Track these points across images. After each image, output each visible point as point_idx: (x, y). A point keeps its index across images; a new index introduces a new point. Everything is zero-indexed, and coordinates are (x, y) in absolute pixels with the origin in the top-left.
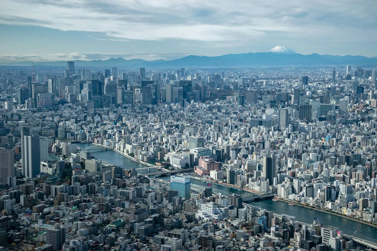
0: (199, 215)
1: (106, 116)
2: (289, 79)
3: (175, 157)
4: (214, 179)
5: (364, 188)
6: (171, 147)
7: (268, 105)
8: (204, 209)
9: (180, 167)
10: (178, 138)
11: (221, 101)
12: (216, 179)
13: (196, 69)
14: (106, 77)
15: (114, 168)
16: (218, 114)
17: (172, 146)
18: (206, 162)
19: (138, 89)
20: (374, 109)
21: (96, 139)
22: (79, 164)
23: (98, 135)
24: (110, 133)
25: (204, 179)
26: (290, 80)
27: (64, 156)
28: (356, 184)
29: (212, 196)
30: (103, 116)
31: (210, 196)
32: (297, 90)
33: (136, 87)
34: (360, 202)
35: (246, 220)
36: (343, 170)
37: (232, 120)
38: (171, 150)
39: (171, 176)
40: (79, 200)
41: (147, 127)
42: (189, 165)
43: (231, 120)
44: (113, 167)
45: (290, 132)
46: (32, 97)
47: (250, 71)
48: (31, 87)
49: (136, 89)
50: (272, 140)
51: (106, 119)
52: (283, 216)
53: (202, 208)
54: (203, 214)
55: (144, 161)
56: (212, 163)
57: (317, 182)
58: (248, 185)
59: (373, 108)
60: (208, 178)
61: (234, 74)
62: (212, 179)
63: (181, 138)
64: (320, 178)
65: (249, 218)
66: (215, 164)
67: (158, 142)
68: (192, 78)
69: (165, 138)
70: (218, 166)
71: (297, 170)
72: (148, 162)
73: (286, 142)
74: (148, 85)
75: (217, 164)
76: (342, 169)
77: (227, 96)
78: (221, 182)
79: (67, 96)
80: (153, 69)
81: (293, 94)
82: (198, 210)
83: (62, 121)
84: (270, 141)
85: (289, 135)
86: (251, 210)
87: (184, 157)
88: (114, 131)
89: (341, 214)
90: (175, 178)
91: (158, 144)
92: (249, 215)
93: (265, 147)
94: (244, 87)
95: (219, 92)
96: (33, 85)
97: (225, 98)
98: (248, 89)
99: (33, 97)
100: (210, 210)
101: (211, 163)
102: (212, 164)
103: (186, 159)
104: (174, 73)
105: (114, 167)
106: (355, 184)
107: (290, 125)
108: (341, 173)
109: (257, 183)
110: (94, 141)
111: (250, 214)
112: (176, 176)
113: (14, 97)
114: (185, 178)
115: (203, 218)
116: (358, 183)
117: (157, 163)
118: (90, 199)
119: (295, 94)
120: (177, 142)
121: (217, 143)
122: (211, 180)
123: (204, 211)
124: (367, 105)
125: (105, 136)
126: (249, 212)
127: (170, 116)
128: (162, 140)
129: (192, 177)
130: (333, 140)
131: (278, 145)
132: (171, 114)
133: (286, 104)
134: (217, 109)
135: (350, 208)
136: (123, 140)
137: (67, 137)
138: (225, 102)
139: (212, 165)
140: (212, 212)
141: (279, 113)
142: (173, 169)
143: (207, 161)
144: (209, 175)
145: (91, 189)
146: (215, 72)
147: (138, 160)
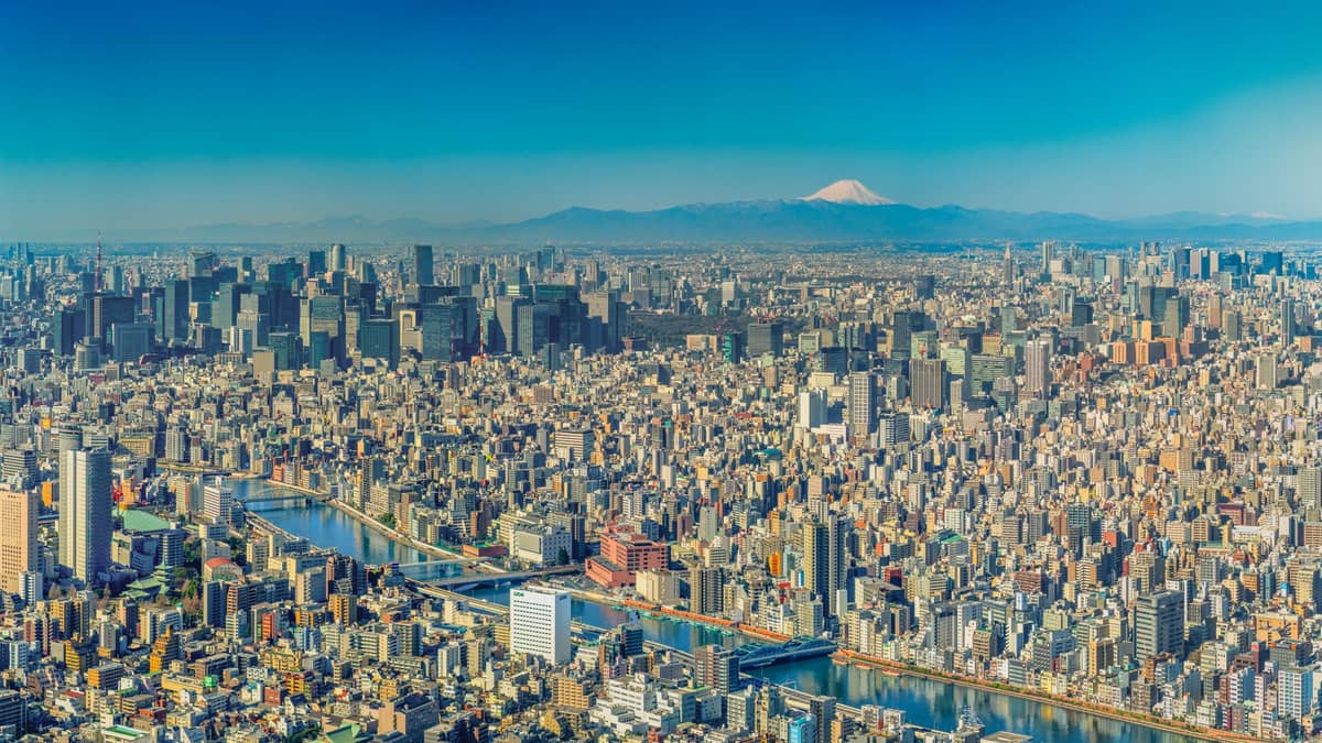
0: (600, 714)
1: (310, 395)
2: (877, 281)
3: (527, 527)
4: (650, 599)
5: (1101, 607)
6: (511, 495)
7: (817, 362)
8: (617, 695)
9: (539, 559)
10: (535, 467)
11: (670, 350)
12: (656, 597)
13: (593, 249)
14: (312, 276)
15: (331, 559)
16: (659, 391)
17: (515, 492)
18: (624, 543)
19: (407, 312)
20: (1121, 370)
21: (276, 467)
22: (227, 545)
23: (285, 454)
24: (322, 448)
25: (615, 598)
26: (879, 284)
27: (182, 518)
28: (1079, 597)
29: (642, 653)
30: (301, 396)
31: (637, 653)
32: (901, 313)
33: (401, 306)
34: (1091, 651)
35: (751, 729)
36: (1040, 557)
37: (706, 409)
38: (512, 506)
39: (512, 591)
40: (223, 659)
41: (435, 432)
42: (570, 554)
43: (702, 410)
44: (327, 556)
45: (883, 446)
46: (92, 333)
47: (759, 255)
48: (92, 303)
49: (402, 313)
50: (830, 470)
51: (308, 404)
52: (866, 712)
53: (611, 694)
54: (613, 713)
55: (426, 542)
56: (643, 547)
57: (969, 599)
58: (756, 616)
59: (1117, 368)
60: (628, 595)
61: (709, 265)
62: (643, 598)
63: (542, 468)
64: (976, 584)
65: (759, 721)
66: (653, 550)
67: (472, 478)
68: (578, 278)
69: (492, 467)
70: (661, 556)
71: (906, 563)
72: (439, 545)
73: (872, 476)
74: (441, 299)
75: (658, 550)
76: (1038, 554)
77: (688, 333)
78: (671, 608)
79: (195, 332)
80: (456, 250)
81: (890, 328)
82: (598, 701)
83: (178, 407)
84: (823, 474)
85: (883, 453)
86: (767, 695)
87: (554, 527)
88: (333, 444)
89: (1040, 694)
90: (522, 595)
91: (470, 486)
92: (762, 711)
93: (809, 492)
94: (743, 304)
95: (661, 321)
96: (97, 300)
97: (681, 340)
98: (754, 312)
99: (97, 334)
100: (635, 700)
101: (640, 547)
102: (640, 551)
103: (558, 533)
104: (521, 263)
105: (332, 555)
106: (1076, 599)
107: (883, 422)
108: (1037, 567)
109: (785, 607)
110: (272, 471)
111: (764, 709)
112: (526, 589)
113: (42, 334)
114: (556, 597)
115: (614, 725)
116: (1086, 596)
117: (465, 548)
118: (256, 657)
119: (894, 328)
120: (532, 480)
121: (658, 484)
122: (640, 603)
123: (615, 702)
124: (1102, 360)
125: (306, 459)
126: (759, 703)
127: (509, 398)
128: (482, 472)
129: (579, 593)
130: (1012, 467)
131: (845, 487)
132: (513, 391)
133: (870, 357)
134: (655, 376)
135: (1063, 673)
136: (359, 472)
137: (192, 459)
138: (682, 352)
139: (641, 554)
140: (642, 707)
141: (851, 386)
142: (517, 567)
143: (626, 539)
144: (632, 585)
145: (261, 623)
146: (650, 259)
147: (406, 536)
